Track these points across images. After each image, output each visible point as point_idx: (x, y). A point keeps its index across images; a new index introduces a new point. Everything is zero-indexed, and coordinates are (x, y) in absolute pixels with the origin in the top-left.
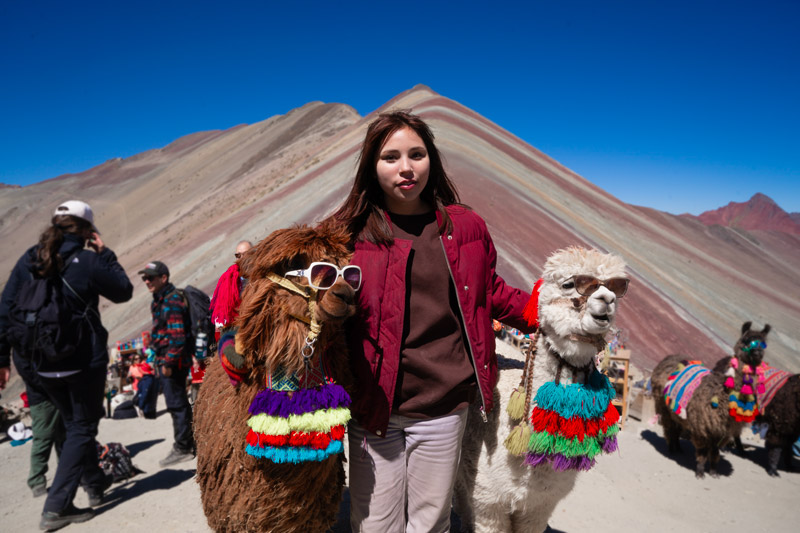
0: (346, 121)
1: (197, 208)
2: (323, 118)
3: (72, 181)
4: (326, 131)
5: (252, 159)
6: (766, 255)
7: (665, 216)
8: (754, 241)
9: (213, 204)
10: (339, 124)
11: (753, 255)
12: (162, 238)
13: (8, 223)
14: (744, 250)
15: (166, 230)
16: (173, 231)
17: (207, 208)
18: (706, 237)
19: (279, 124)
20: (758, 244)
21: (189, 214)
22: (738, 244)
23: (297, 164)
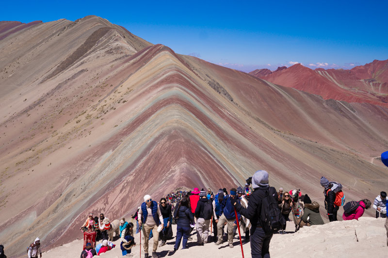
0: (119, 43)
2: (104, 39)
4: (107, 49)
6: (357, 119)
8: (352, 110)
10: (115, 45)
11: (350, 119)
14: (345, 116)
18: (324, 108)
19: (69, 30)
20: (354, 112)
22: (342, 111)
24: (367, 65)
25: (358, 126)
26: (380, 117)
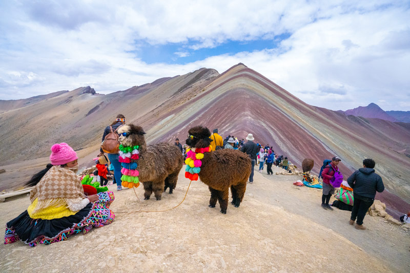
1: (163, 104)
2: (206, 74)
3: (122, 93)
4: (206, 79)
5: (181, 88)
6: (372, 128)
7: (331, 112)
8: (367, 122)
9: (168, 103)
10: (211, 76)
11: (367, 128)
12: (152, 114)
13: (101, 107)
14: (362, 125)
15: (153, 111)
16: (155, 112)
17: (166, 104)
18: (347, 120)
21: (160, 106)
22: (359, 123)
23: (197, 91)
24: (355, 109)
25: (373, 131)
26: (388, 127)
